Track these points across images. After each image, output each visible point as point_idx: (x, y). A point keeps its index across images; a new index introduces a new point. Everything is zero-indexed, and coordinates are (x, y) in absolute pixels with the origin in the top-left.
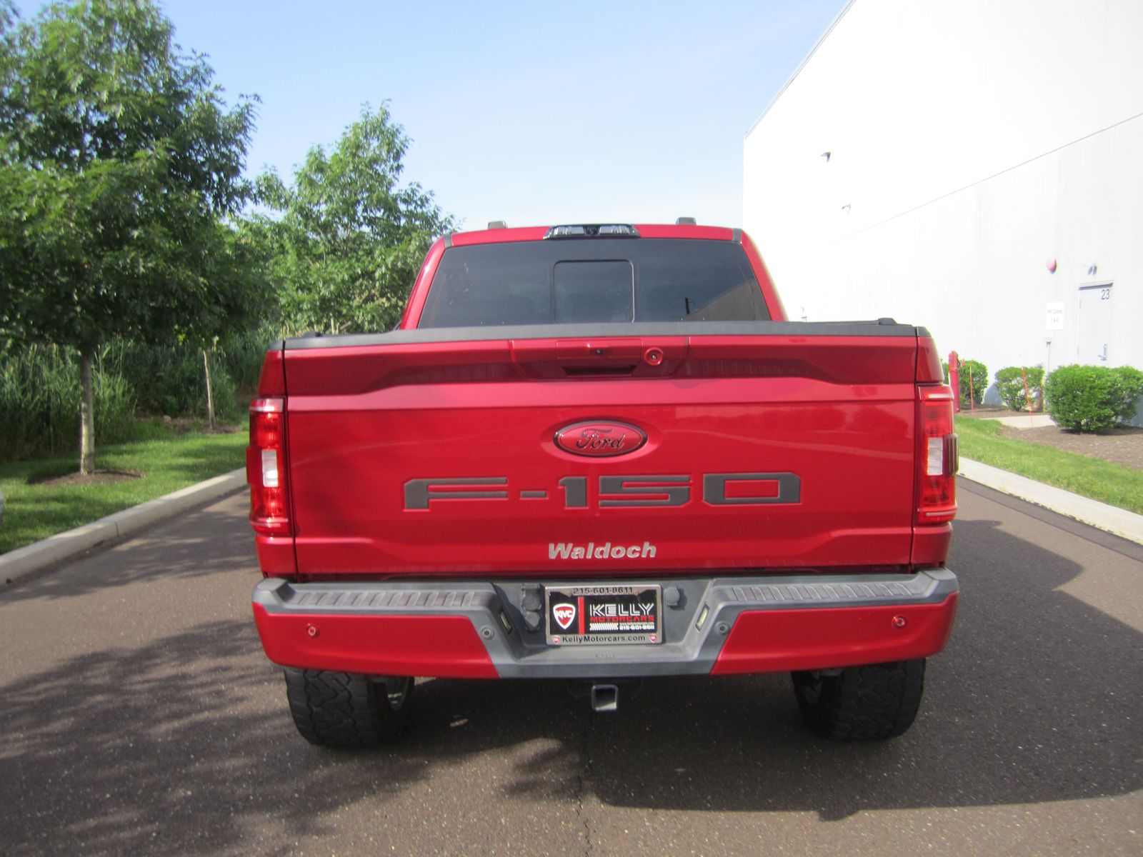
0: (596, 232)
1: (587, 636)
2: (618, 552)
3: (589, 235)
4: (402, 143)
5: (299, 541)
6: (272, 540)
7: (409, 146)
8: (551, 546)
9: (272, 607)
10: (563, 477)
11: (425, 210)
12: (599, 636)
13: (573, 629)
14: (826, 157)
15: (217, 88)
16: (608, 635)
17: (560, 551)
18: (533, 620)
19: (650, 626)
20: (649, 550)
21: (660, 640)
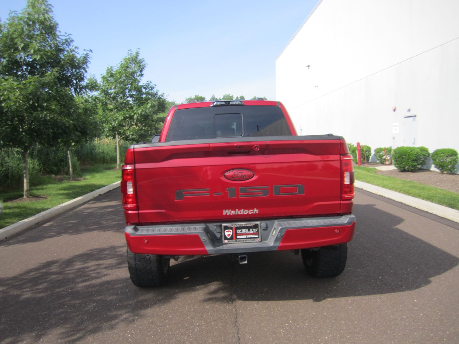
0: (229, 104)
1: (236, 240)
2: (246, 212)
3: (227, 105)
4: (144, 66)
5: (140, 212)
6: (130, 212)
7: (146, 66)
8: (224, 211)
9: (132, 234)
10: (227, 188)
11: (152, 91)
12: (240, 240)
13: (232, 238)
14: (308, 67)
15: (76, 47)
16: (243, 240)
17: (227, 212)
18: (218, 235)
19: (257, 236)
20: (256, 211)
21: (260, 241)
